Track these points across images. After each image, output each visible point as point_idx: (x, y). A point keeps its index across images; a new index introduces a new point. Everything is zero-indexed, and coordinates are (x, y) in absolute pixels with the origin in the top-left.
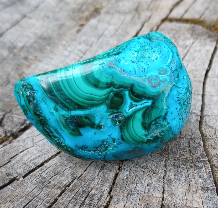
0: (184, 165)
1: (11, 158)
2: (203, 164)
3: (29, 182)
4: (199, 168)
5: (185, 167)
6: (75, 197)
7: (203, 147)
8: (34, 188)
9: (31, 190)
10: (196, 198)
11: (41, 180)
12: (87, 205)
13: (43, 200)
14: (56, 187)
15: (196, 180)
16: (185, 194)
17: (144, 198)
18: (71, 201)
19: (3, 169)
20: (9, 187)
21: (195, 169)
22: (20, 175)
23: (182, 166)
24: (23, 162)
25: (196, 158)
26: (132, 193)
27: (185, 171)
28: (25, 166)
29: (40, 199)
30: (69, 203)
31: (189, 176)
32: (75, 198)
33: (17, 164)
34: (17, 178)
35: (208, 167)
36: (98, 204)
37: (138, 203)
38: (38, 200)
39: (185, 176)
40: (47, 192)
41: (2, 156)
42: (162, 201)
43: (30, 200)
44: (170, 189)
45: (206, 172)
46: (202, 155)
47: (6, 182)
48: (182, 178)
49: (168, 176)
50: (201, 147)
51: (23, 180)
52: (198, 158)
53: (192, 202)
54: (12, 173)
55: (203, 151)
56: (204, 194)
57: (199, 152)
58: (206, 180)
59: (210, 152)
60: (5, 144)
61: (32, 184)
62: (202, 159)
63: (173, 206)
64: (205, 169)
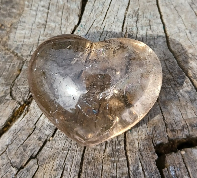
0: (168, 85)
1: (35, 124)
2: (183, 80)
3: (59, 139)
4: (181, 84)
5: (170, 86)
7: (177, 64)
8: (64, 143)
10: (189, 111)
12: (110, 143)
13: (76, 150)
15: (183, 95)
16: (179, 110)
19: (34, 135)
20: (45, 148)
21: (179, 86)
22: (49, 136)
23: (168, 87)
24: (46, 124)
25: (176, 75)
27: (172, 90)
28: (49, 127)
29: (74, 150)
31: (176, 94)
33: (42, 128)
34: (48, 139)
35: (188, 81)
36: (118, 139)
37: (147, 129)
38: (72, 151)
39: (173, 95)
41: (28, 125)
42: (164, 121)
43: (67, 153)
44: (166, 110)
45: (188, 86)
46: (179, 71)
47: (41, 145)
48: (172, 97)
49: (161, 99)
50: (176, 64)
51: (53, 139)
52: (177, 75)
53: (186, 114)
54: (42, 136)
55: (179, 68)
56: (193, 105)
57: (176, 70)
58: (191, 93)
59: (184, 67)
60: (25, 114)
61: (62, 140)
62: (181, 76)
63: (173, 122)
64: (186, 83)
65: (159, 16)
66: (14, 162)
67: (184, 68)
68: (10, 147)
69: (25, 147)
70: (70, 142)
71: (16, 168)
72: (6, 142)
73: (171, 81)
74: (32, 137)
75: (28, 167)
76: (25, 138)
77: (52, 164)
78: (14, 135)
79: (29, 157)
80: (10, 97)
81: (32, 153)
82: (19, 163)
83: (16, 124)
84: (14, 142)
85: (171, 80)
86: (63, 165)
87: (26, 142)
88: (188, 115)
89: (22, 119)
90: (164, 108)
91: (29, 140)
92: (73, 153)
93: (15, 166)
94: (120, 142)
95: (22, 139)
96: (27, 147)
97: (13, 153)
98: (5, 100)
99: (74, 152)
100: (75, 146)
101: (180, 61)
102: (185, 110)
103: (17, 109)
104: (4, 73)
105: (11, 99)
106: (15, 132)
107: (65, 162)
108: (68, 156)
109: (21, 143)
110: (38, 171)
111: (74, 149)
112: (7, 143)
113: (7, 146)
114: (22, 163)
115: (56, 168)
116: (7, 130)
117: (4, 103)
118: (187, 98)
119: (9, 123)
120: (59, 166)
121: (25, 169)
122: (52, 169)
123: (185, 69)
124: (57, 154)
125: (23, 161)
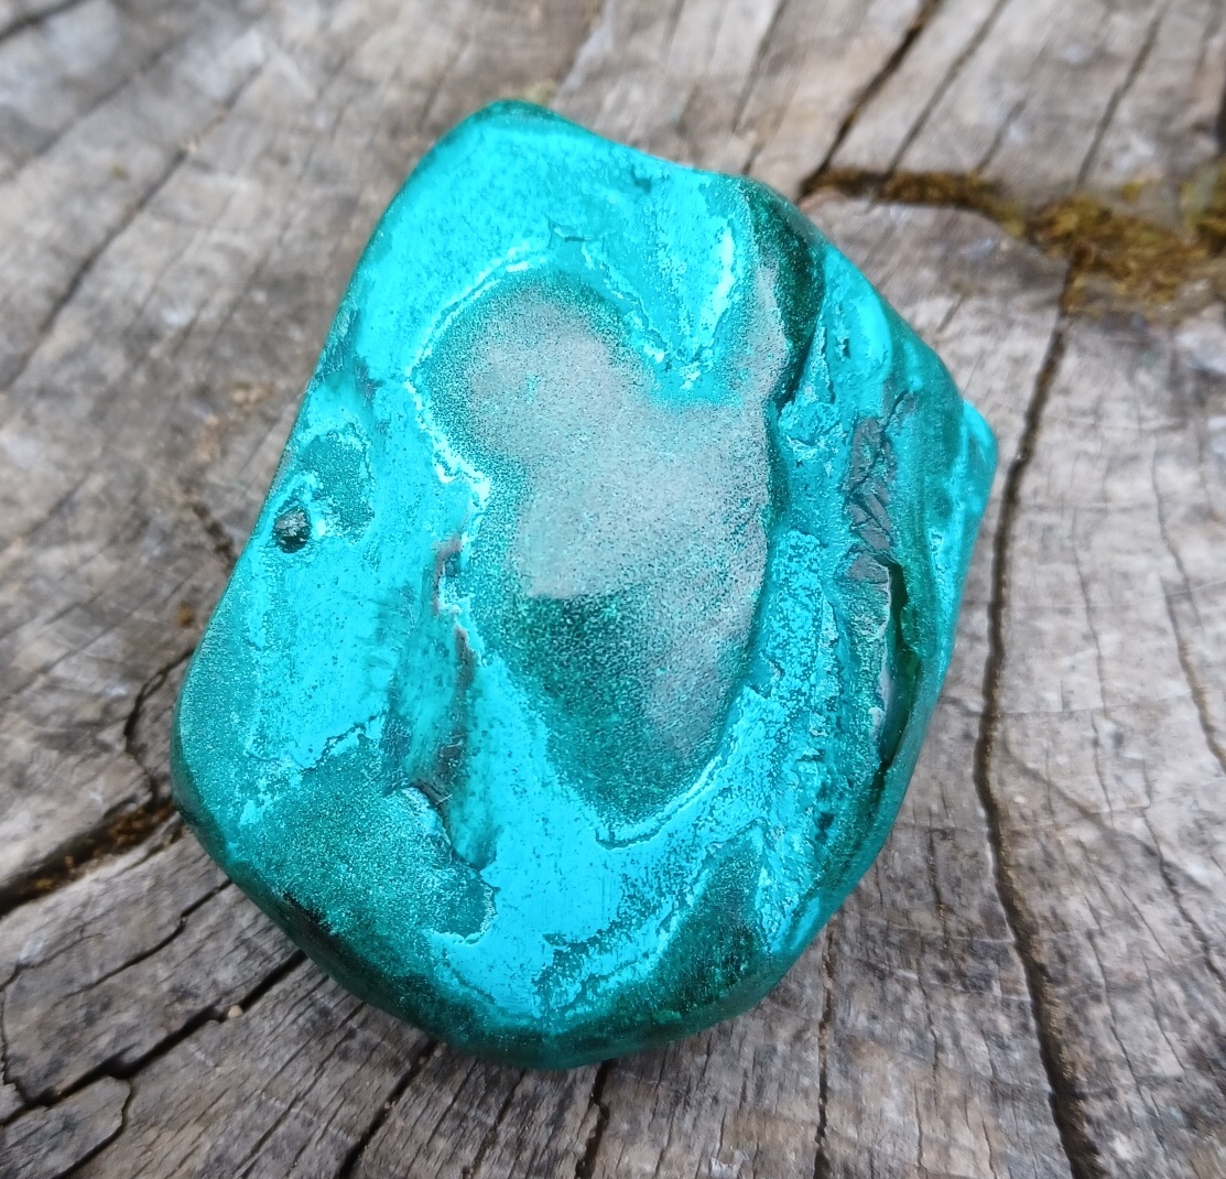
0: (908, 966)
1: (187, 913)
2: (992, 965)
3: (267, 1029)
4: (974, 986)
5: (913, 976)
6: (455, 1105)
7: (991, 875)
8: (287, 1058)
9: (279, 1067)
10: (965, 1137)
11: (314, 1024)
12: (507, 1144)
13: (328, 1118)
14: (376, 1058)
15: (963, 1043)
16: (918, 1114)
17: (742, 1122)
18: (443, 1127)
19: (159, 965)
20: (188, 1046)
21: (960, 988)
22: (227, 993)
23: (901, 972)
24: (235, 931)
25: (964, 931)
26: (691, 1095)
27: (916, 997)
28: (245, 954)
29: (318, 1112)
30: (434, 1133)
31: (931, 1022)
32: (458, 1113)
33: (210, 945)
34: (220, 1008)
35: (1017, 981)
36: (553, 1144)
37: (718, 1145)
38: (309, 1116)
39: (914, 1026)
40: (341, 1078)
41: (151, 904)
42: (818, 1140)
43: (280, 1114)
44: (848, 1086)
45: (1006, 1004)
46: (988, 915)
47: (177, 1025)
48: (901, 1034)
49: (843, 1022)
50: (986, 873)
51: (243, 1018)
52: (971, 932)
53: (945, 1151)
54: (197, 987)
55: (992, 898)
56: (996, 1116)
57: (976, 902)
58: (1009, 1047)
59: (1022, 900)
60: (158, 842)
61: (280, 1041)
62: (988, 940)
63: (863, 1166)
64: (1002, 988)
65: (988, 596)
66: (22, 1060)
67: (1019, 906)
68: (27, 980)
69: (97, 1008)
70: (316, 1065)
71: (21, 1089)
72: (19, 948)
73: (927, 949)
74: (149, 972)
75: (75, 1109)
76: (114, 959)
77: (191, 1137)
78: (70, 928)
79: (99, 1063)
80: (119, 740)
81: (118, 1050)
82: (41, 1074)
83: (97, 880)
84: (59, 961)
85: (932, 944)
86: (239, 1167)
87: (111, 987)
88: (949, 1157)
89: (136, 865)
90: (841, 1072)
91: (130, 979)
92: (310, 1123)
93: (16, 1081)
94: (556, 1158)
95: (100, 961)
96: (106, 1007)
97: (35, 1013)
98: (95, 743)
99: (315, 1119)
100: (334, 1093)
101: (1013, 863)
102: (948, 1125)
103: (132, 807)
104: (137, 615)
105: (120, 747)
106: (77, 918)
107: (257, 1156)
108: (281, 1129)
109: (85, 980)
110: (115, 1145)
111: (323, 1106)
112: (22, 956)
113: (20, 968)
114: (58, 1078)
115: (199, 1167)
116: (46, 892)
117: (83, 760)
118: (978, 1067)
119: (69, 860)
120: (219, 1159)
121: (55, 1112)
122: (180, 1165)
123: (1025, 914)
124: (233, 1100)
125: (64, 1072)
